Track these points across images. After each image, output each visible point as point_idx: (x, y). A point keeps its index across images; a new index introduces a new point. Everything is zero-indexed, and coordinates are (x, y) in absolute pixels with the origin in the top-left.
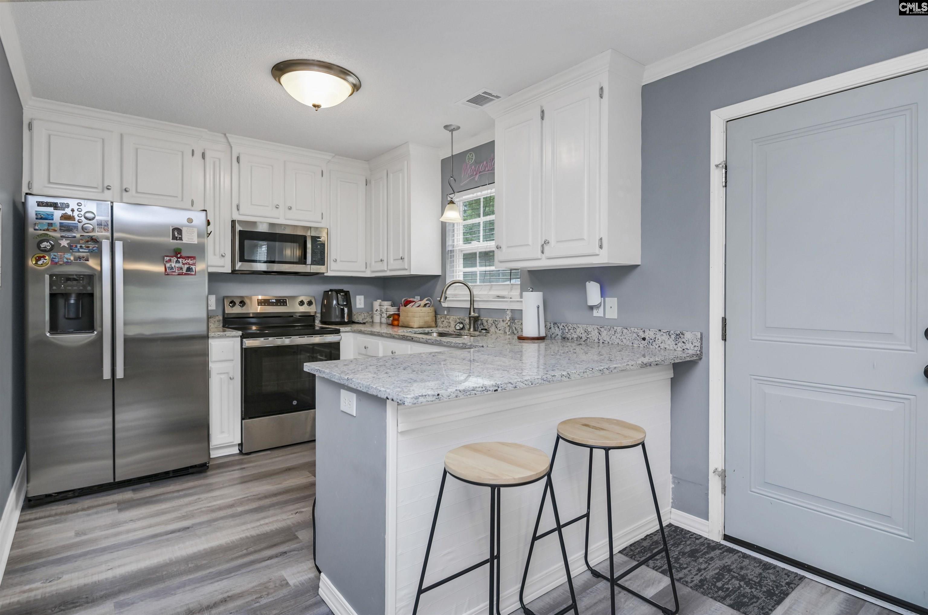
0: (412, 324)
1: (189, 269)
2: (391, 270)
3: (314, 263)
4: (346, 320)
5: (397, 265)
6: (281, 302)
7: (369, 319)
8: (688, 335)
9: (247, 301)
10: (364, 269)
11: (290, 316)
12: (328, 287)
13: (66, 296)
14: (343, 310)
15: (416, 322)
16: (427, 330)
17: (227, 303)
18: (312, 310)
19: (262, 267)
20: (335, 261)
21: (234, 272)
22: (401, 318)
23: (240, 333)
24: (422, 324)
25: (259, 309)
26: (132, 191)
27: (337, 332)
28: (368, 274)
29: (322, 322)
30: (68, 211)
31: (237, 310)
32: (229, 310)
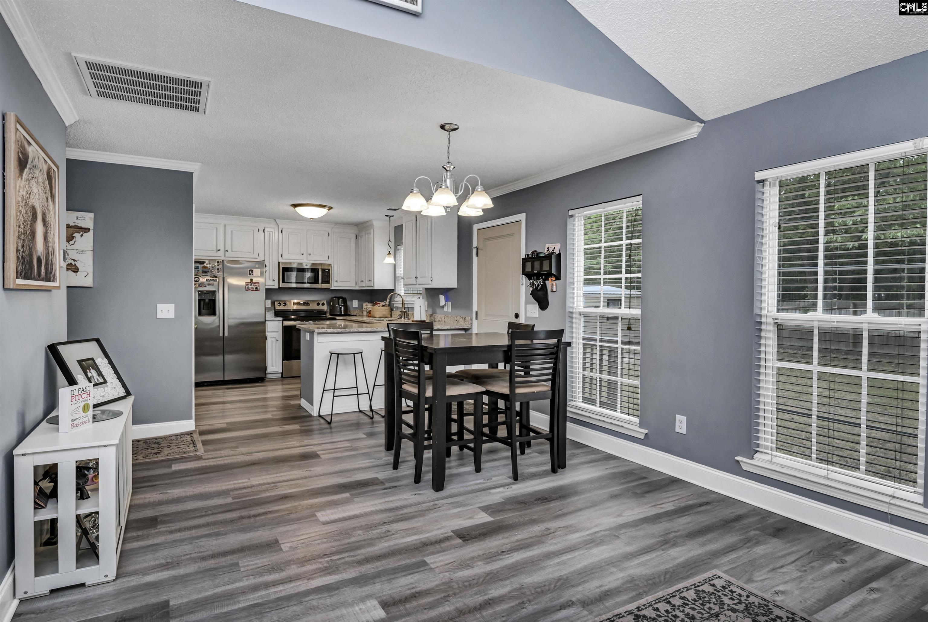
0: (375, 316)
1: (257, 288)
2: (368, 287)
3: (323, 282)
4: (343, 313)
5: (369, 284)
6: (306, 303)
7: (361, 314)
8: (467, 319)
9: (287, 303)
10: (354, 285)
11: (312, 311)
12: (333, 296)
13: (204, 300)
14: (341, 308)
15: (377, 315)
16: (382, 319)
17: (276, 303)
18: (325, 308)
19: (294, 285)
20: (337, 281)
21: (279, 288)
22: (372, 313)
23: (281, 319)
24: (381, 315)
25: (295, 307)
26: (229, 251)
27: (335, 319)
28: (357, 288)
29: (331, 315)
30: (205, 265)
31: (282, 307)
32: (277, 307)
